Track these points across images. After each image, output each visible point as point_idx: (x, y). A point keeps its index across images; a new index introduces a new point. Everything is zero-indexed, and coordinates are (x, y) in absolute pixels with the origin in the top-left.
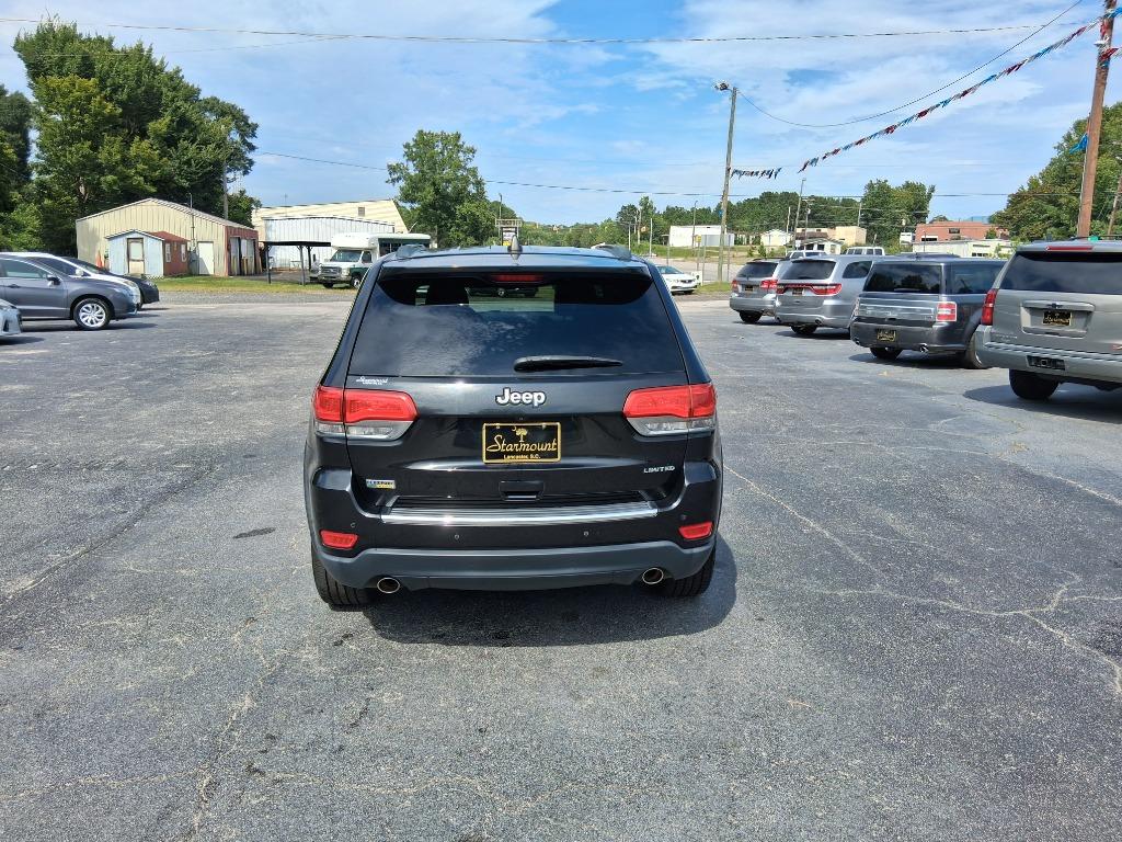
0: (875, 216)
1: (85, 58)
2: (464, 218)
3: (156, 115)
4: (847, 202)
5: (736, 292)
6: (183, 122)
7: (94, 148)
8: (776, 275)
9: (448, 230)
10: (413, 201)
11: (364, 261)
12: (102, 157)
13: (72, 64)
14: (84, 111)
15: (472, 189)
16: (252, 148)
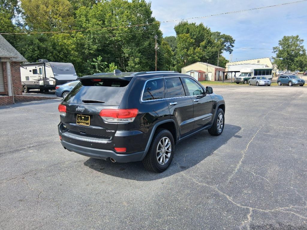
1: (188, 29)
2: (297, 62)
3: (203, 41)
6: (209, 42)
7: (187, 51)
9: (291, 66)
10: (280, 57)
11: (249, 76)
12: (189, 53)
13: (185, 31)
14: (186, 42)
15: (301, 53)
16: (233, 46)
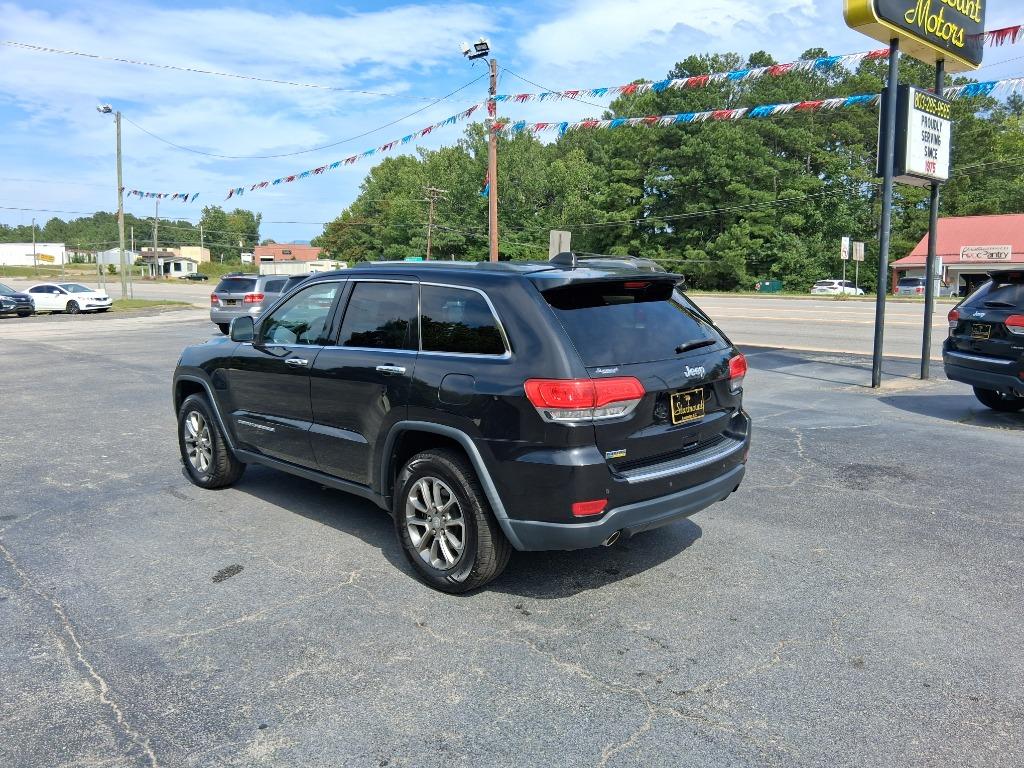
0: (216, 238)
4: (184, 225)
5: (218, 306)
8: (257, 291)
